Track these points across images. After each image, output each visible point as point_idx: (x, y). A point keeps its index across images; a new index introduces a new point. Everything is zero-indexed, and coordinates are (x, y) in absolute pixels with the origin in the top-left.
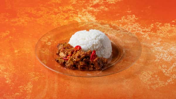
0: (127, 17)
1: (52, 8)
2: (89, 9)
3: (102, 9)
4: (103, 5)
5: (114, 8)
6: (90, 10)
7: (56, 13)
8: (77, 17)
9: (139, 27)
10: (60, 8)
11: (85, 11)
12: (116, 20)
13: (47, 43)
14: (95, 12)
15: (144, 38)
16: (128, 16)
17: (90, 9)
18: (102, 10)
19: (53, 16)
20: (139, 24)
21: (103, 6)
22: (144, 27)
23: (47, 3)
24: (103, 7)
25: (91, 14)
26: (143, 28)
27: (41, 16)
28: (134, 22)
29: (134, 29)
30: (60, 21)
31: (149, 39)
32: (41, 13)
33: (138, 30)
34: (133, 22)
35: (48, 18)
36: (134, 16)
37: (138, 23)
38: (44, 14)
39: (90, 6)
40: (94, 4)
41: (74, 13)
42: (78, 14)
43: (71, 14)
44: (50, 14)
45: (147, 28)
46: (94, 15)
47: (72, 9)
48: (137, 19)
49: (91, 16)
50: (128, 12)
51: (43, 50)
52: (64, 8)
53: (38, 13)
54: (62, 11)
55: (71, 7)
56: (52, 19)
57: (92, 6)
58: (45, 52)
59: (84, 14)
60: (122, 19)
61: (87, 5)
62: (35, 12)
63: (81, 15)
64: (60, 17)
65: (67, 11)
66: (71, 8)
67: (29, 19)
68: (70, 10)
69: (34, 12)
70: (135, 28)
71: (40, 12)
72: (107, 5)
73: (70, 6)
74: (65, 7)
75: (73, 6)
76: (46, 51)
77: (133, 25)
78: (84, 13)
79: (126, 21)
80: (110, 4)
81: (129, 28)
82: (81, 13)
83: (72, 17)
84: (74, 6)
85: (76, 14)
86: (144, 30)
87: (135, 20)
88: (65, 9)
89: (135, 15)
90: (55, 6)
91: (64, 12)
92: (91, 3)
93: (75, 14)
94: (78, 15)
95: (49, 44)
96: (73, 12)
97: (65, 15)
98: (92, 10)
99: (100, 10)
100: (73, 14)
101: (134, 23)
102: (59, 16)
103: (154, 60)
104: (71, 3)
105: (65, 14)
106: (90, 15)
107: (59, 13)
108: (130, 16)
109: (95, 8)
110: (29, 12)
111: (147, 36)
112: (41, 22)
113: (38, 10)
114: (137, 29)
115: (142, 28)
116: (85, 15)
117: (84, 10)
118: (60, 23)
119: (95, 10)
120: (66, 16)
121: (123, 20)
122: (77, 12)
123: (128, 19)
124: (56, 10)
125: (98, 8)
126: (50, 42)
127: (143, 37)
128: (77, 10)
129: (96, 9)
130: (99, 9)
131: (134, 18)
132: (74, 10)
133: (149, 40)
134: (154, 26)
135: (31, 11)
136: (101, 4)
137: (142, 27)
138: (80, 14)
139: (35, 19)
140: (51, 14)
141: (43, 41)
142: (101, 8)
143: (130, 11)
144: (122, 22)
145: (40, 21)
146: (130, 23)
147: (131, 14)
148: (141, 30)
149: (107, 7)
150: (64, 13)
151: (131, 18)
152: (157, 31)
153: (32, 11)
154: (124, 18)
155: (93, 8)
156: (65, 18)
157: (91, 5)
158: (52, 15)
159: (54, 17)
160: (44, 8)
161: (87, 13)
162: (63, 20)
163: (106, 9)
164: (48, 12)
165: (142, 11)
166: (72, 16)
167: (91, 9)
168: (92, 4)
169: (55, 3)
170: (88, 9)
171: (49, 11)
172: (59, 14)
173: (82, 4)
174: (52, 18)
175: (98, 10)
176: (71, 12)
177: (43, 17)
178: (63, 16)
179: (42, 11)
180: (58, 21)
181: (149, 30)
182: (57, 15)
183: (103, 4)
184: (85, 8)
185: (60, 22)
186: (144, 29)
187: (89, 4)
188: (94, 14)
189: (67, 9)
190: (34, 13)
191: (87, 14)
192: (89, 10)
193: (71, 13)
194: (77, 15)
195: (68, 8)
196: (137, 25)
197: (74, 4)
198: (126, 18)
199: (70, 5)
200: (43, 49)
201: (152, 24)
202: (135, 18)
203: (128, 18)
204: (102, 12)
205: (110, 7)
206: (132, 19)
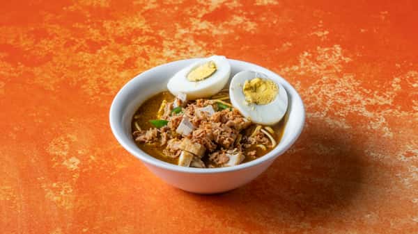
0: (318, 54)
1: (81, 26)
2: (197, 26)
3: (235, 28)
4: (241, 11)
5: (275, 22)
6: (200, 31)
7: (93, 46)
8: (161, 57)
9: (357, 89)
10: (107, 25)
11: (185, 36)
12: (284, 67)
13: (65, 163)
14: (216, 36)
15: (374, 130)
16: (319, 48)
17: (199, 29)
18: (239, 30)
19: (87, 56)
20: (356, 79)
21: (240, 15)
22: (373, 91)
23: (65, 8)
24: (239, 20)
25: (205, 45)
26: (368, 95)
27: (49, 57)
28: (339, 71)
29: (340, 100)
30: (107, 75)
31: (391, 135)
32: (47, 45)
33: (352, 103)
34: (337, 73)
35: (69, 63)
36: (338, 48)
37: (351, 77)
38: (57, 49)
39: (200, 16)
40: (211, 9)
41: (151, 43)
42: (162, 47)
43: (140, 49)
44: (75, 48)
45: (380, 94)
46: (213, 48)
47: (146, 28)
48: (347, 60)
49: (204, 52)
50: (320, 34)
51: (54, 189)
52: (118, 25)
53: (39, 48)
54: (113, 36)
55: (140, 20)
56: (84, 68)
57: (205, 17)
58: (59, 198)
59: (183, 46)
60: (302, 63)
61: (190, 12)
62: (30, 42)
63: (173, 51)
64: (109, 61)
65: (130, 38)
66: (139, 23)
67: (10, 72)
68: (138, 33)
69: (26, 43)
70: (343, 95)
71: (44, 41)
72: (252, 13)
73: (136, 19)
74: (121, 23)
75: (146, 18)
76: (62, 193)
77: (335, 82)
78: (181, 41)
79: (314, 68)
80: (263, 8)
81: (324, 96)
82: (171, 45)
83: (144, 59)
84: (149, 16)
85: (156, 45)
86: (373, 101)
87: (343, 63)
88: (121, 30)
89: (343, 47)
90: (90, 18)
91: (119, 40)
92: (202, 6)
93: (153, 49)
94: (164, 50)
95: (72, 166)
96: (147, 38)
97: (123, 52)
98: (207, 30)
99: (232, 31)
100: (146, 48)
101: (340, 75)
102: (105, 56)
103: (409, 216)
104: (140, 7)
105: (124, 48)
106: (200, 48)
107: (104, 43)
108: (326, 49)
109: (214, 24)
110: (11, 42)
111: (384, 125)
112: (47, 80)
113: (40, 34)
114: (349, 101)
115: (364, 93)
116: (186, 49)
117: (183, 31)
118: (107, 82)
119: (215, 32)
120: (127, 56)
121: (305, 64)
122: (160, 39)
123: (318, 63)
124: (95, 34)
125: (226, 23)
126: (77, 156)
127: (369, 127)
128: (161, 33)
129: (220, 27)
130: (227, 27)
131: (340, 58)
132: (152, 31)
133: (388, 138)
134: (401, 86)
135: (17, 39)
136: (235, 8)
137: (365, 90)
138: (171, 48)
139: (29, 69)
140: (79, 50)
141: (55, 155)
142: (232, 23)
143: (326, 32)
144: (302, 73)
145: (45, 77)
146: (326, 74)
147: (329, 43)
148: (364, 103)
149: (252, 18)
150: (119, 45)
151: (330, 57)
152: (412, 104)
153: (21, 38)
154: (308, 57)
155: (209, 23)
156: (123, 62)
157: (204, 11)
158: (81, 53)
159: (87, 60)
160: (57, 28)
161: (192, 43)
162: (116, 71)
163: (251, 26)
164: (69, 44)
165: (362, 30)
166: (144, 55)
167: (204, 25)
168: (208, 7)
169: (90, 9)
170: (194, 28)
171: (72, 38)
172: (104, 48)
173: (176, 8)
174: (81, 65)
175: (226, 32)
176: (140, 39)
177: (55, 60)
178: (115, 57)
179: (51, 38)
180: (100, 74)
181: (387, 102)
182: (99, 51)
183: (238, 8)
184: (185, 26)
185: (106, 78)
186: (372, 97)
187: (195, 8)
188: (214, 44)
189: (129, 28)
190: (27, 46)
191: (192, 48)
192: (196, 31)
193: (141, 44)
194: (161, 51)
195: (131, 26)
196: (350, 81)
197: (148, 11)
198: (313, 59)
199: (139, 14)
200: (54, 185)
201: (397, 80)
202: (343, 58)
203: (318, 59)
204: (237, 38)
205: (263, 19)
206: (332, 60)
